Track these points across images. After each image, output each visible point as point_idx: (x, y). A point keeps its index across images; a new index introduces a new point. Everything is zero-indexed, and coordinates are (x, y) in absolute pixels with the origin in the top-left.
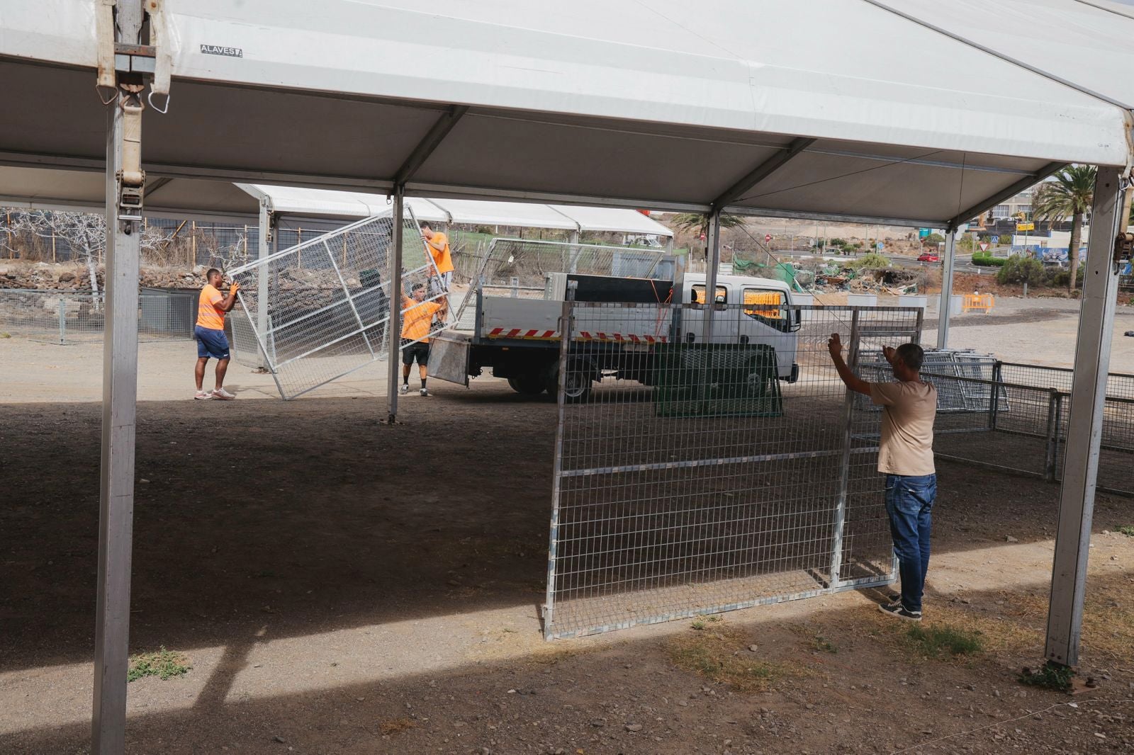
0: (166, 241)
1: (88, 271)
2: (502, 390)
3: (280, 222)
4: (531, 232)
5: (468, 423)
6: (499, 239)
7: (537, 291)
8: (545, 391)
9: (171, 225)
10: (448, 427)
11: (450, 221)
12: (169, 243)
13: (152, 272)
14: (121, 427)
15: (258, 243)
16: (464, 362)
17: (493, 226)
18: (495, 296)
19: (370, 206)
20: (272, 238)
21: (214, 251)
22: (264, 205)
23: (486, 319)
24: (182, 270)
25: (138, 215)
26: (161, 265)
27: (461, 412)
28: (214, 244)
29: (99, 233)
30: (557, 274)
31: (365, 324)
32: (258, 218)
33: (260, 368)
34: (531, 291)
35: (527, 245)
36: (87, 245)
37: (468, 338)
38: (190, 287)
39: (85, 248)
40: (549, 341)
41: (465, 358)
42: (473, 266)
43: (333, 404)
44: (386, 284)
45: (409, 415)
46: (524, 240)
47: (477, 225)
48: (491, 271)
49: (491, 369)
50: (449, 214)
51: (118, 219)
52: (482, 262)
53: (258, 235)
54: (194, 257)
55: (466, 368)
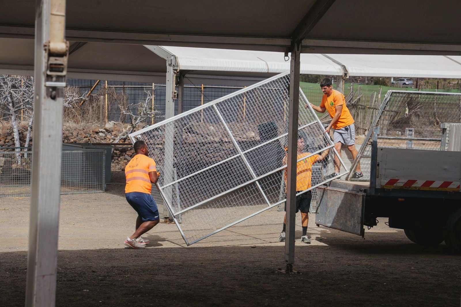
0: (82, 99)
1: (12, 128)
2: (398, 241)
3: (185, 80)
4: (428, 82)
5: (365, 274)
6: (394, 91)
7: (433, 142)
8: (444, 243)
9: (86, 84)
10: (345, 277)
11: (346, 74)
12: (84, 102)
13: (69, 129)
14: (44, 276)
15: (165, 100)
16: (360, 212)
17: (389, 78)
18: (390, 147)
19: (268, 63)
20: (178, 95)
21: (124, 108)
22: (170, 65)
23: (381, 170)
24: (95, 126)
25: (62, 81)
26: (77, 122)
27: (358, 262)
28: (125, 102)
29: (22, 93)
30: (455, 124)
31: (258, 175)
32: (166, 76)
33: (166, 218)
34: (426, 142)
35: (423, 96)
36: (11, 105)
37: (363, 189)
38: (103, 142)
39: (9, 107)
40: (447, 192)
41: (360, 208)
42: (368, 118)
43: (234, 253)
44: (283, 136)
45: (306, 264)
46: (420, 92)
47: (372, 78)
48: (386, 122)
49: (387, 219)
50: (344, 67)
51: (45, 86)
52: (378, 113)
53: (165, 92)
54: (106, 114)
55: (362, 218)
